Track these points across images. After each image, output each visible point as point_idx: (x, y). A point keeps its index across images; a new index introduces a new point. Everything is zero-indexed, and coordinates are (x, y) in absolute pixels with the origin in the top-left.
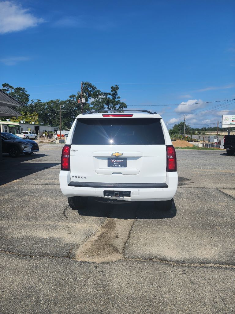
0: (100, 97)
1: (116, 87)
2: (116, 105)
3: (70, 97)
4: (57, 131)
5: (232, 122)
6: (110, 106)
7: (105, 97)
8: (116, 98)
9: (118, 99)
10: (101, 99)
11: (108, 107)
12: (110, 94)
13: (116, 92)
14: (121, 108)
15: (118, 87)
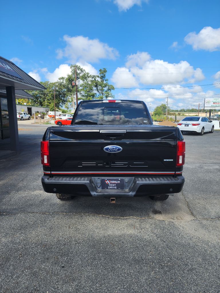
0: (89, 79)
1: (104, 70)
2: (104, 87)
3: (60, 79)
4: (48, 112)
5: (213, 105)
6: (98, 88)
7: (93, 79)
8: (104, 80)
9: (106, 82)
10: (90, 81)
11: (97, 89)
12: (98, 77)
13: (104, 75)
14: (109, 90)
15: (106, 70)
